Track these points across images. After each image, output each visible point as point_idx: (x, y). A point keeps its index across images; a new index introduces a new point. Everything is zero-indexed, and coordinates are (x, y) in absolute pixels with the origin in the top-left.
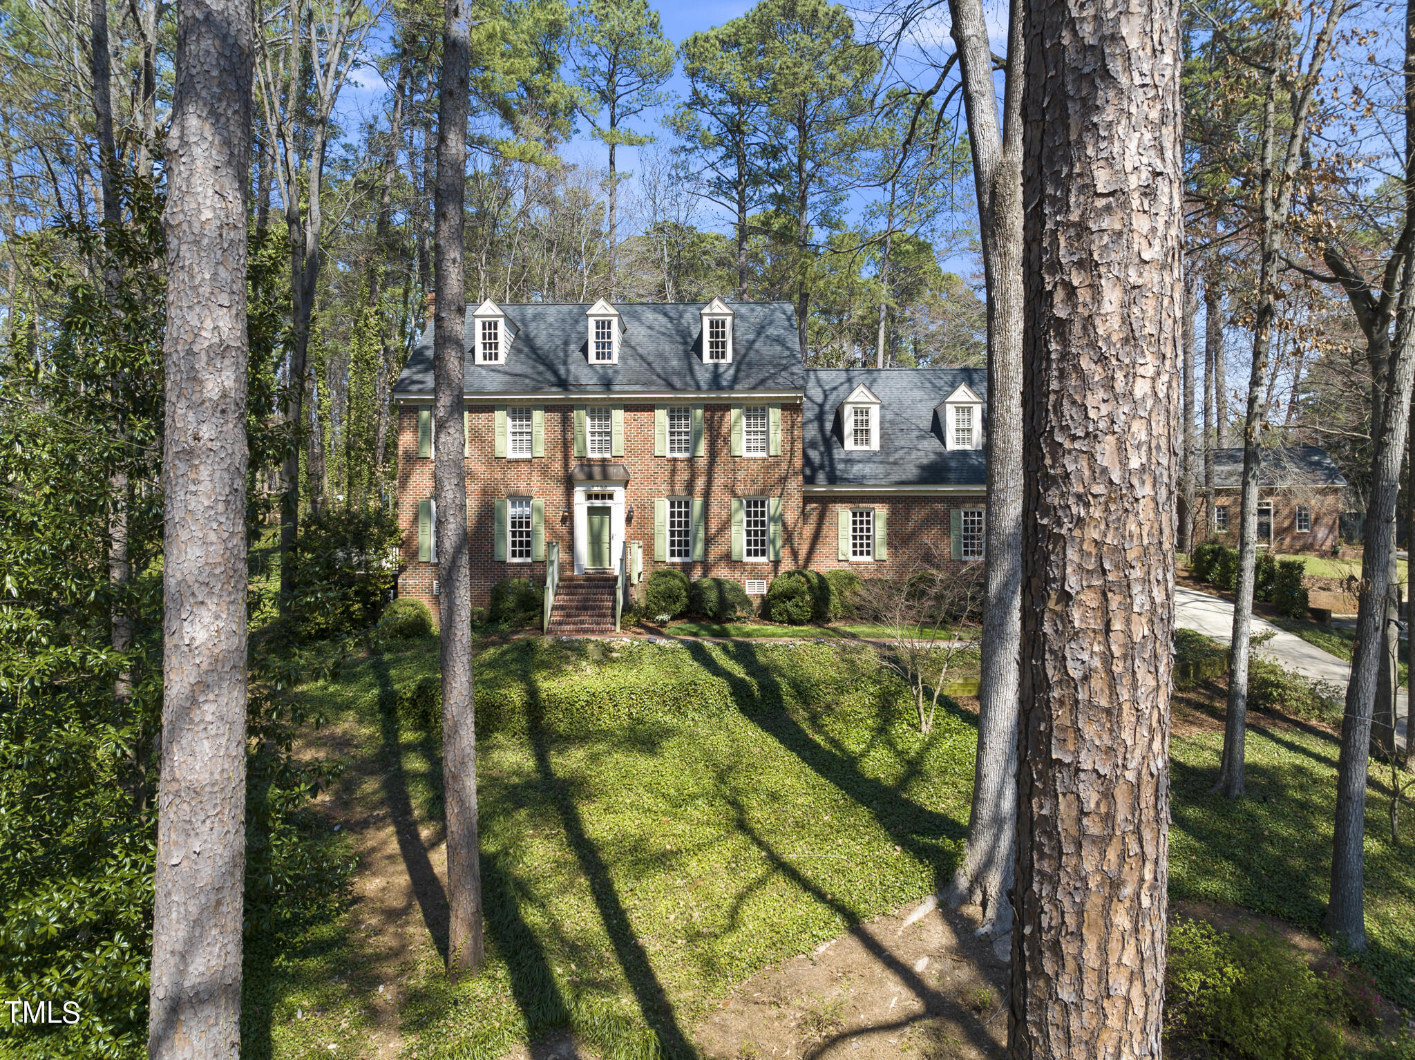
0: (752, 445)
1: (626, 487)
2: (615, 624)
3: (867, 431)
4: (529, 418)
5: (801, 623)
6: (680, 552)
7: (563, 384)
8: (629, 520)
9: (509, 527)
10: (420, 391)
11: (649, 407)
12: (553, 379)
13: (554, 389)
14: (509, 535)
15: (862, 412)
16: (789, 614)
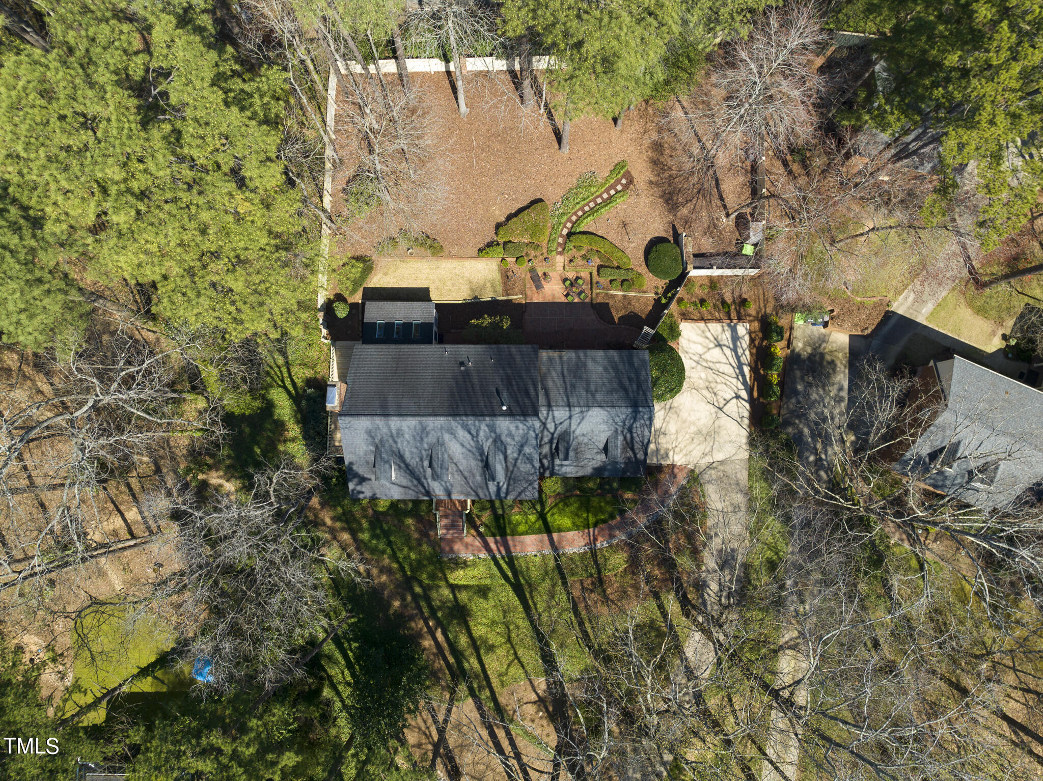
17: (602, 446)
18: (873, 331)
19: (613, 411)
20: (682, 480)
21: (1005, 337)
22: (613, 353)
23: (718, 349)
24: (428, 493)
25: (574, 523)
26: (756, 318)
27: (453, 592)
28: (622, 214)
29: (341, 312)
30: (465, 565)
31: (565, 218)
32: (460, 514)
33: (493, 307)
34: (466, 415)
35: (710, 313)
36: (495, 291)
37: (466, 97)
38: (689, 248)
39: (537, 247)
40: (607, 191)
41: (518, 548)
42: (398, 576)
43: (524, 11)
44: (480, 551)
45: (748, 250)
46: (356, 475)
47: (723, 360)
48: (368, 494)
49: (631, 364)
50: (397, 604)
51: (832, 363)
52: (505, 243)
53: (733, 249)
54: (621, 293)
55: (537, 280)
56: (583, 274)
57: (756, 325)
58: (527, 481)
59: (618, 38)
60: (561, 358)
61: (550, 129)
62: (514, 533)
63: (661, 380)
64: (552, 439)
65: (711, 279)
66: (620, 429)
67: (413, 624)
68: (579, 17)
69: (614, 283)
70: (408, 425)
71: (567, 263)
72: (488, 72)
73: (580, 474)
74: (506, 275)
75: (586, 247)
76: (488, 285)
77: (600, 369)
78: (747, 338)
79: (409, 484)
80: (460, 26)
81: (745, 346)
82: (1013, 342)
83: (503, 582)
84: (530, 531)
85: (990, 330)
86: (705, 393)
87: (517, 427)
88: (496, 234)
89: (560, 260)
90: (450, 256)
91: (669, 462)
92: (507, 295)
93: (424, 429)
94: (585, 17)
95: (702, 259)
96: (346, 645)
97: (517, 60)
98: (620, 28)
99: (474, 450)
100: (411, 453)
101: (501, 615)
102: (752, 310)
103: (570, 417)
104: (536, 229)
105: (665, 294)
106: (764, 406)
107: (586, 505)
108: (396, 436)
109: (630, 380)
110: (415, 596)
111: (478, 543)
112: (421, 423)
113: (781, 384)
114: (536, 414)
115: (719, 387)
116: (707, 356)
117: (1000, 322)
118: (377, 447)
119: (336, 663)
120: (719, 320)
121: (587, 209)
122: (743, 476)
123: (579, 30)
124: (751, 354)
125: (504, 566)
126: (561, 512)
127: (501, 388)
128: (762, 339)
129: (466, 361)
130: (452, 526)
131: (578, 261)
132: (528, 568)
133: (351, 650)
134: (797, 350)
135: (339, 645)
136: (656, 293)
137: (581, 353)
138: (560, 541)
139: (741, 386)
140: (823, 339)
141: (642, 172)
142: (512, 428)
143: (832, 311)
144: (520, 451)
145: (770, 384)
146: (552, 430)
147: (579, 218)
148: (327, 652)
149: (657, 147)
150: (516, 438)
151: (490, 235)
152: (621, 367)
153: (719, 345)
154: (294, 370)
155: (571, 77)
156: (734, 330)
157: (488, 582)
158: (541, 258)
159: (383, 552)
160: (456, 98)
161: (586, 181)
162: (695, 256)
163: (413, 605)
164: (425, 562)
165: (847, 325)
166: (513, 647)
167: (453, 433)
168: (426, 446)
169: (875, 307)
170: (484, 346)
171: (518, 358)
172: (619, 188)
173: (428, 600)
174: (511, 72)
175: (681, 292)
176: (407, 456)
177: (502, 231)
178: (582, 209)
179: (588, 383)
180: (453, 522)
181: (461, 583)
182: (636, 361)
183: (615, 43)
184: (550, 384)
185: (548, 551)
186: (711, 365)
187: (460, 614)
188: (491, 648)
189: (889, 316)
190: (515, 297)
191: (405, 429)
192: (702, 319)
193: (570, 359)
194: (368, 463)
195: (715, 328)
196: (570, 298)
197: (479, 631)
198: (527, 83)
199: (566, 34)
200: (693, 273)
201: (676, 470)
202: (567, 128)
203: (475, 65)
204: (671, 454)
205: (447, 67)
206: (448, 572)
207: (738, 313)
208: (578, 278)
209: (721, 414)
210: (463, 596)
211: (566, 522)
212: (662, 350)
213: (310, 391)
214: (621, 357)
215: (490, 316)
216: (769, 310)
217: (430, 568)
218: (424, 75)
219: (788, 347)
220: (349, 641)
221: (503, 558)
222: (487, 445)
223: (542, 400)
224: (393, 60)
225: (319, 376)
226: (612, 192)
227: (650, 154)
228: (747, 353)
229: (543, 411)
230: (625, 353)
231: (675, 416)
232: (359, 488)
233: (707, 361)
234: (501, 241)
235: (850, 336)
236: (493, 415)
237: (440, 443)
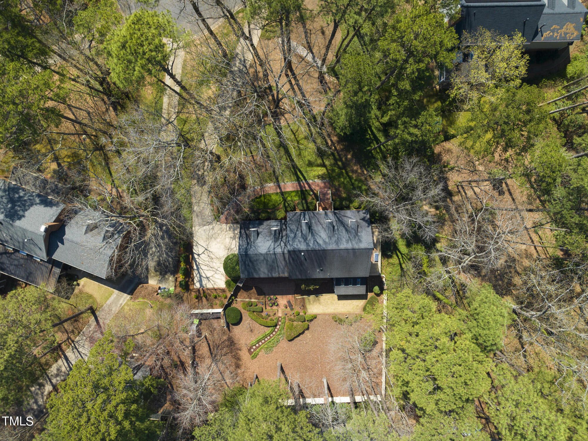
17: (260, 236)
18: (138, 286)
19: (256, 252)
20: (223, 217)
21: (78, 285)
22: (256, 276)
23: (208, 276)
24: (335, 214)
25: (270, 196)
26: (191, 290)
27: (324, 163)
28: (253, 336)
29: (376, 289)
30: (319, 177)
31: (278, 333)
32: (321, 200)
33: (309, 293)
34: (319, 250)
35: (212, 292)
36: (308, 299)
37: (324, 385)
38: (222, 321)
39: (290, 320)
40: (260, 346)
41: (295, 185)
42: (349, 169)
43: (299, 420)
44: (312, 183)
45: (196, 322)
46: (366, 221)
47: (206, 271)
48: (361, 213)
49: (248, 272)
50: (349, 156)
51: (156, 271)
52: (305, 321)
53: (203, 322)
54: (253, 300)
55: (290, 305)
56: (270, 308)
57: (191, 288)
58: (292, 221)
59: (263, 411)
60: (279, 274)
61: (286, 373)
62: (297, 192)
63: (234, 265)
64: (282, 238)
65: (212, 307)
66: (252, 244)
67: (342, 147)
68: (278, 419)
69: (255, 305)
70: (344, 245)
71: (277, 313)
72: (314, 397)
73: (269, 222)
74: (304, 306)
75: (268, 320)
76: (312, 302)
77: (262, 269)
78: (195, 282)
79: (343, 218)
80: (325, 416)
81: (196, 278)
82: (75, 283)
83: (301, 169)
84: (290, 193)
85: (85, 288)
86: (213, 256)
87: (297, 245)
88: (309, 325)
89: (280, 314)
90: (329, 315)
91: (229, 225)
92: (303, 298)
93: (337, 244)
94: (276, 418)
95: (217, 317)
96: (372, 137)
97: (301, 403)
98: (262, 414)
99: (315, 234)
100: (342, 232)
101: (302, 154)
102: (193, 294)
103: (274, 249)
104: (291, 328)
105: (233, 300)
106: (187, 252)
107: (265, 205)
108: (349, 240)
109: (249, 266)
110: (341, 160)
111: (313, 187)
112: (338, 246)
113: (179, 262)
114: (289, 252)
115: (207, 259)
116: (213, 273)
117: (81, 292)
118: (357, 235)
119: (376, 128)
120: (208, 289)
121: (269, 338)
122: (195, 219)
123: (278, 413)
124: (193, 274)
125: (301, 177)
126: (276, 201)
127: (304, 261)
128: (188, 281)
129: (320, 272)
130: (325, 194)
131: (272, 314)
132: (290, 176)
133: (369, 134)
134: (172, 276)
135: (375, 136)
136: (236, 300)
137: (270, 276)
138: (276, 188)
139: (197, 260)
140: (160, 281)
141: (244, 354)
142: (299, 245)
143: (157, 294)
144: (295, 234)
145: (184, 262)
146: (282, 242)
147: (272, 333)
148: (380, 133)
149: (238, 366)
150: (297, 240)
151: (311, 324)
152: (253, 271)
153: (207, 278)
154: (397, 262)
155: (280, 395)
156: (201, 285)
157: (308, 169)
158: (288, 315)
159: (356, 180)
160: (328, 385)
161: (269, 349)
162: (220, 318)
163: (342, 156)
164: (336, 177)
165: (150, 288)
166: (296, 139)
167: (325, 242)
168: (336, 236)
169: (137, 298)
170: (313, 278)
171: (298, 273)
172: (254, 347)
173: (335, 159)
174: (304, 397)
175: (226, 302)
176: (344, 231)
177: (306, 327)
178: (271, 337)
179: (267, 264)
180: (324, 197)
181: (320, 168)
182: (246, 273)
183: (264, 409)
184: (283, 263)
185: (282, 184)
186: (211, 269)
187: (321, 153)
188: (306, 138)
189: (131, 293)
190: (300, 297)
191: (345, 244)
192: (215, 290)
193: (275, 273)
194: (361, 227)
195: (209, 286)
196: (275, 297)
197: (311, 145)
198: (297, 393)
199: (282, 412)
200: (220, 310)
201: (225, 221)
202: (278, 374)
203: (320, 401)
204: (228, 229)
205: (333, 399)
206: (326, 173)
207: (199, 293)
208: (272, 306)
209: (206, 247)
210: (319, 161)
211: (274, 197)
212: (234, 277)
213: (390, 253)
214: (253, 275)
215: (310, 289)
216: (186, 294)
217: (334, 174)
218: (344, 395)
219: (176, 278)
220: (370, 138)
221: (302, 181)
222: (310, 237)
223: (287, 256)
224: (356, 401)
225: (386, 259)
226: (257, 345)
227: (241, 363)
228: (195, 275)
229: (286, 252)
230: (251, 276)
231: (227, 246)
232: (365, 215)
233: (213, 271)
234: (306, 322)
235: (148, 283)
236: (308, 251)
237: (330, 238)
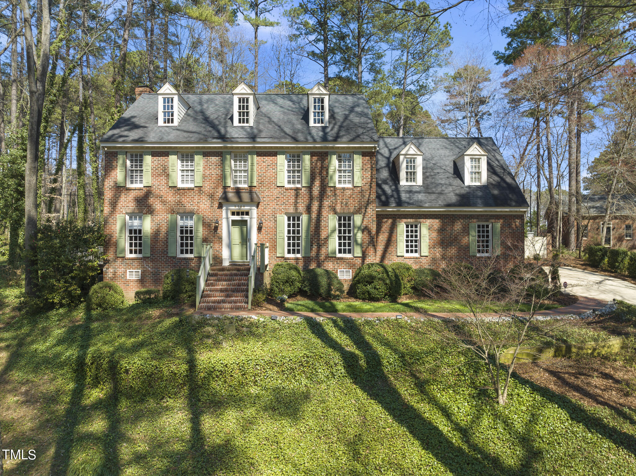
0: (342, 179)
1: (257, 207)
2: (247, 303)
3: (414, 173)
4: (192, 160)
5: (377, 300)
6: (294, 250)
7: (223, 138)
8: (260, 229)
9: (179, 234)
10: (124, 142)
11: (273, 153)
12: (216, 134)
13: (215, 140)
14: (179, 239)
15: (411, 161)
16: (369, 294)
